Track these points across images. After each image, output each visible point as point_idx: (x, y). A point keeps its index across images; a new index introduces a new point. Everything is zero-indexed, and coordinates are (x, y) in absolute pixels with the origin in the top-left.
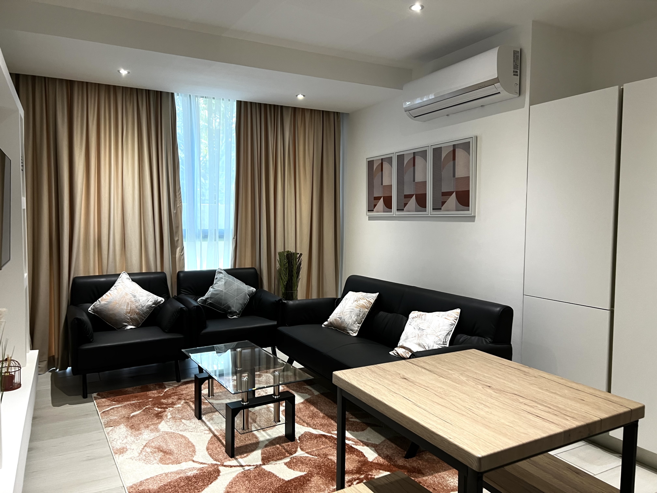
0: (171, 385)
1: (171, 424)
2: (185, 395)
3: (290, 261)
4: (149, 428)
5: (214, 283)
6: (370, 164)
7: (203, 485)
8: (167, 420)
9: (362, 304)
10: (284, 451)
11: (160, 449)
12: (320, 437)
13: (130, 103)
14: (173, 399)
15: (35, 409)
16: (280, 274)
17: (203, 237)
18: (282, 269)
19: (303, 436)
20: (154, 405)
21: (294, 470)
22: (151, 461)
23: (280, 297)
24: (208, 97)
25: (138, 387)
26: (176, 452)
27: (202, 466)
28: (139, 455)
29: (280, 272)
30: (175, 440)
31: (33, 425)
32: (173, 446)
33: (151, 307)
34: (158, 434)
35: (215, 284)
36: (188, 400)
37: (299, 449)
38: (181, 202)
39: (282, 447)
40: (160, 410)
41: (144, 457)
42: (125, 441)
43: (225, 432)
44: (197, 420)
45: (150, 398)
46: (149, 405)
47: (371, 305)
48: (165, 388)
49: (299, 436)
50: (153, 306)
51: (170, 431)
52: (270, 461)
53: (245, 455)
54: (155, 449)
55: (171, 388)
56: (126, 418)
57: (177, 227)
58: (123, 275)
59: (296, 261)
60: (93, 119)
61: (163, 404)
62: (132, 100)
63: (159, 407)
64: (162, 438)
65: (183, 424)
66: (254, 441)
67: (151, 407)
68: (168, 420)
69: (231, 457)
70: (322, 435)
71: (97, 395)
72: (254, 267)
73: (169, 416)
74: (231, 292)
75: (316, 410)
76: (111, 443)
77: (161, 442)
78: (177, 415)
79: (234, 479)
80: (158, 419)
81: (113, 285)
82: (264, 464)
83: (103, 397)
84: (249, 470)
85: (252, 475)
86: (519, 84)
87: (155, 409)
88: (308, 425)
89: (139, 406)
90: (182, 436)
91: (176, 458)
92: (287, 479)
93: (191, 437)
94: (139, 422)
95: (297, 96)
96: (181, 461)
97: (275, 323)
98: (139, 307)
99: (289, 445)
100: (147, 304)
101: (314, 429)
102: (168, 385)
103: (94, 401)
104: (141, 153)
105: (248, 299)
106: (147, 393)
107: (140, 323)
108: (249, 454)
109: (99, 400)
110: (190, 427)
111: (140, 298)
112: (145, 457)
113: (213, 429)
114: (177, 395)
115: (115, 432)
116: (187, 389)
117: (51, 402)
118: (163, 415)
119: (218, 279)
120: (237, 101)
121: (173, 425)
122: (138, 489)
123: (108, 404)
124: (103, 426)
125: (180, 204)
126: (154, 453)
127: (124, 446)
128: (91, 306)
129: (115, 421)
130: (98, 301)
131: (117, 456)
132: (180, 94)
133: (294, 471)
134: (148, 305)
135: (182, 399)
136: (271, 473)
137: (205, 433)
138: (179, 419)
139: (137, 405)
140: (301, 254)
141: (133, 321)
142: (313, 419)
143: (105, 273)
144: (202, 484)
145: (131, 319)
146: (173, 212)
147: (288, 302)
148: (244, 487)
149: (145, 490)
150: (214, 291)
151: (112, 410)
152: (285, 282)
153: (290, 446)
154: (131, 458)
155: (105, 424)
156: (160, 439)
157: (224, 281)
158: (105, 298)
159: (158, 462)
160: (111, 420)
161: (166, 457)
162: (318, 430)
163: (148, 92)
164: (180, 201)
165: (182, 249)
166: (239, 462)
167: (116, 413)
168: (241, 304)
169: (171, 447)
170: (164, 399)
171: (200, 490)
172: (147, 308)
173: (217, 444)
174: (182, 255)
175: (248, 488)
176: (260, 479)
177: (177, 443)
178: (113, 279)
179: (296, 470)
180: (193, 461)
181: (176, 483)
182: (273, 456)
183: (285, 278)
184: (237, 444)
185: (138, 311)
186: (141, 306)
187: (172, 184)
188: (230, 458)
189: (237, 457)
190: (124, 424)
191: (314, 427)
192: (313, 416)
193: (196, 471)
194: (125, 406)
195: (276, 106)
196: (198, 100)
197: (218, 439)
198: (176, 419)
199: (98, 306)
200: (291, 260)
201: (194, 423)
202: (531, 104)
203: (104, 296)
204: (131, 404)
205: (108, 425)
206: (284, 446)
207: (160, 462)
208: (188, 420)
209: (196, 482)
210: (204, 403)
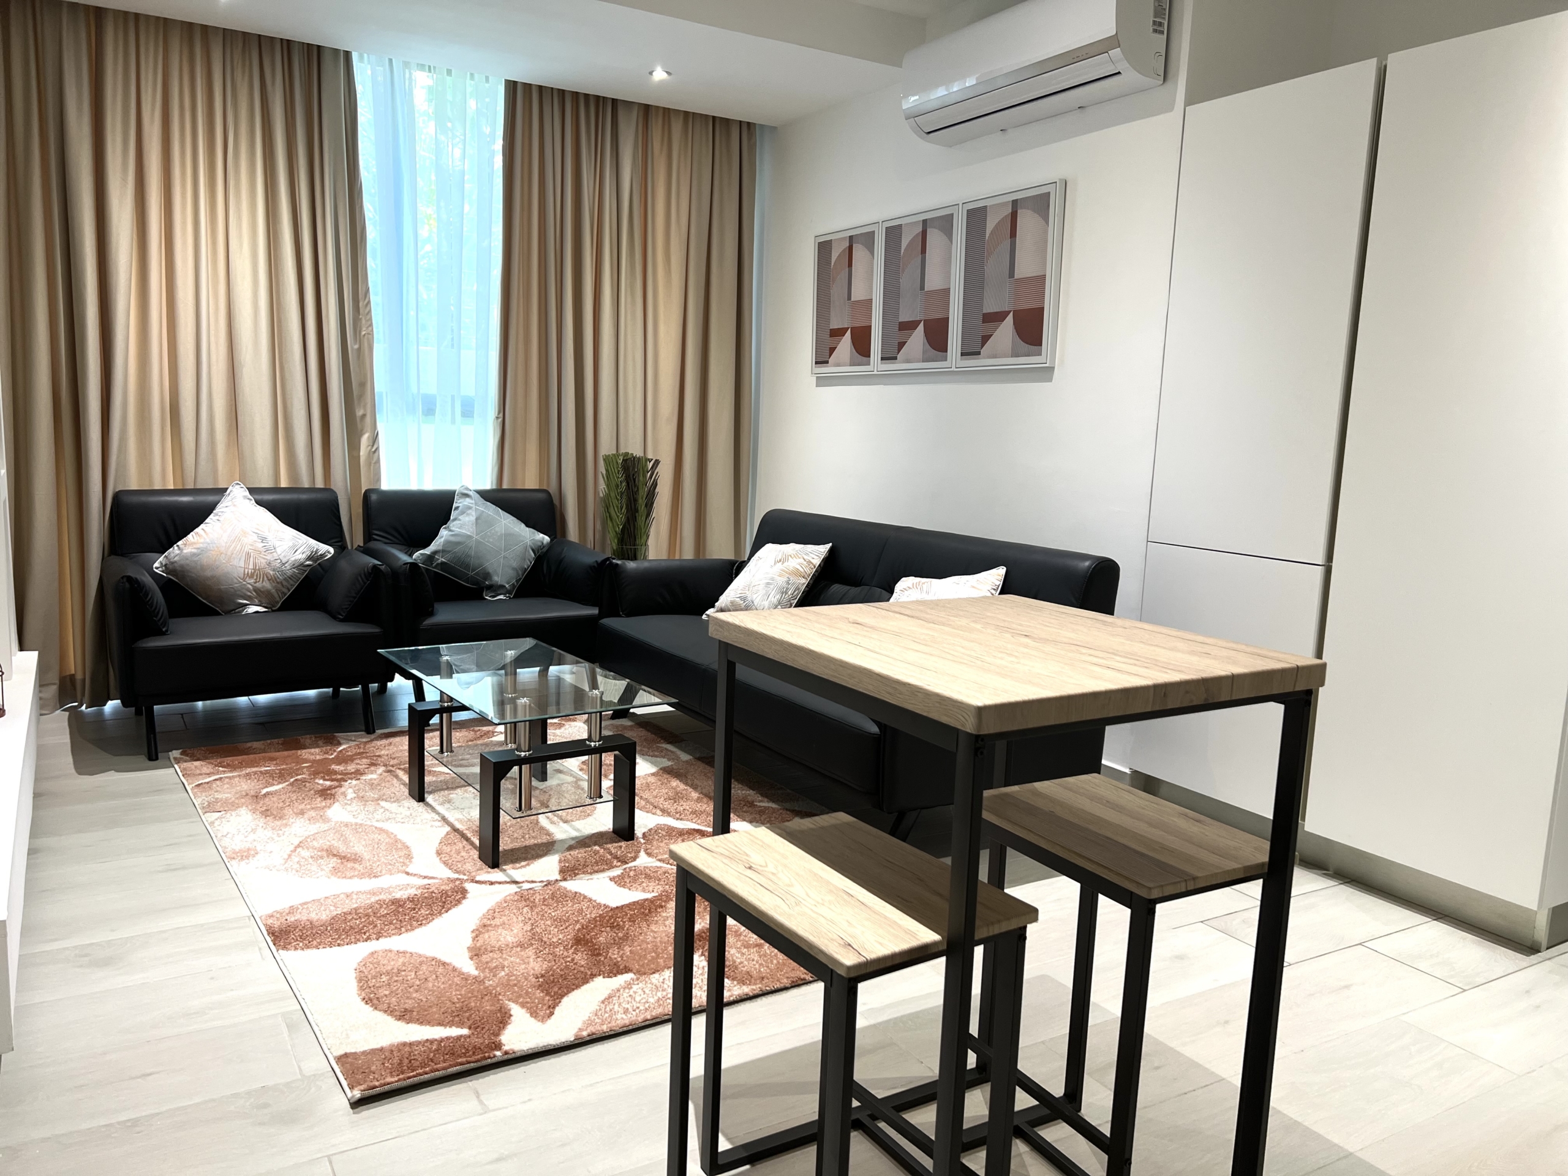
0: (353, 739)
1: (356, 808)
2: (386, 758)
3: (631, 476)
4: (306, 816)
5: (451, 518)
6: (824, 248)
7: (429, 914)
8: (346, 801)
9: (793, 567)
10: (609, 857)
11: (331, 853)
12: (690, 834)
13: (243, 72)
14: (357, 764)
15: (37, 780)
16: (607, 507)
17: (423, 412)
18: (613, 495)
19: (653, 831)
20: (315, 774)
21: (630, 889)
22: (313, 873)
23: (609, 554)
24: (434, 67)
25: (276, 740)
26: (367, 858)
27: (426, 881)
28: (286, 863)
29: (606, 502)
30: (366, 837)
31: (36, 807)
32: (361, 847)
33: (302, 564)
34: (325, 827)
35: (455, 520)
36: (393, 766)
37: (642, 854)
38: (371, 325)
39: (605, 849)
40: (328, 783)
41: (296, 866)
42: (252, 837)
43: (477, 823)
44: (414, 804)
45: (306, 761)
46: (303, 774)
47: (814, 570)
48: (340, 744)
49: (643, 832)
50: (308, 563)
51: (353, 821)
52: (578, 874)
53: (523, 863)
54: (318, 851)
55: (353, 744)
56: (253, 796)
57: (362, 385)
58: (234, 490)
59: (644, 476)
60: (153, 110)
61: (335, 773)
62: (247, 63)
63: (326, 777)
64: (335, 833)
65: (383, 810)
66: (544, 839)
67: (307, 777)
68: (349, 802)
69: (493, 867)
70: (694, 830)
71: (181, 754)
72: (545, 488)
73: (351, 794)
74: (491, 540)
75: (682, 786)
76: (220, 841)
77: (334, 839)
78: (367, 794)
79: (499, 904)
80: (325, 799)
81: (212, 512)
82: (565, 880)
83: (195, 758)
84: (530, 889)
85: (538, 897)
86: (1164, 55)
87: (317, 781)
88: (665, 812)
89: (279, 777)
90: (381, 830)
91: (369, 868)
92: (614, 905)
93: (404, 832)
94: (281, 805)
95: (651, 73)
96: (381, 872)
97: (595, 611)
98: (273, 564)
99: (621, 847)
100: (293, 559)
101: (678, 819)
102: (345, 739)
103: (176, 766)
104: (272, 196)
105: (531, 560)
106: (297, 753)
107: (278, 602)
108: (530, 862)
109: (185, 765)
110: (398, 816)
111: (277, 544)
112: (298, 866)
113: (451, 819)
114: (367, 758)
115: (228, 821)
116: (391, 748)
117: (72, 766)
118: (336, 793)
119: (460, 508)
120: (508, 82)
121: (359, 811)
122: (286, 920)
123: (208, 772)
124: (200, 811)
125: (368, 328)
126: (317, 860)
127: (251, 846)
128: (161, 559)
129: (226, 802)
130: (176, 548)
131: (234, 862)
132: (365, 55)
133: (631, 892)
134: (296, 560)
135: (379, 765)
136: (580, 894)
137: (432, 826)
138: (372, 801)
139: (276, 774)
140: (657, 462)
141: (261, 596)
142: (675, 802)
143: (190, 486)
144: (427, 912)
145: (256, 590)
146: (352, 347)
147: (624, 563)
148: (521, 918)
149: (300, 922)
150: (452, 535)
151: (218, 782)
152: (618, 525)
153: (623, 849)
154: (267, 867)
155: (204, 808)
156: (332, 835)
157: (474, 513)
158: (192, 540)
159: (330, 875)
160: (217, 801)
161: (346, 866)
162: (685, 822)
163: (287, 45)
164: (369, 323)
165: (375, 439)
166: (508, 876)
167: (228, 788)
168: (514, 569)
169: (356, 848)
170: (337, 765)
171: (424, 922)
172: (294, 566)
173: (461, 845)
174: (374, 452)
175: (530, 919)
176: (555, 905)
177: (370, 842)
178: (211, 498)
179: (634, 889)
180: (408, 873)
181: (370, 910)
182: (585, 866)
183: (618, 517)
184: (505, 844)
185: (271, 573)
186: (279, 561)
187: (349, 281)
188: (490, 870)
189: (504, 867)
190: (247, 806)
191: (678, 816)
192: (677, 797)
193: (414, 889)
194: (248, 774)
195: (601, 100)
196: (410, 74)
197: (463, 836)
198: (367, 801)
199: (176, 559)
200: (633, 475)
201: (409, 808)
202: (1189, 102)
203: (190, 536)
204: (261, 772)
205: (210, 808)
206: (609, 849)
207: (332, 874)
208: (395, 802)
209: (414, 909)
210: (430, 772)
